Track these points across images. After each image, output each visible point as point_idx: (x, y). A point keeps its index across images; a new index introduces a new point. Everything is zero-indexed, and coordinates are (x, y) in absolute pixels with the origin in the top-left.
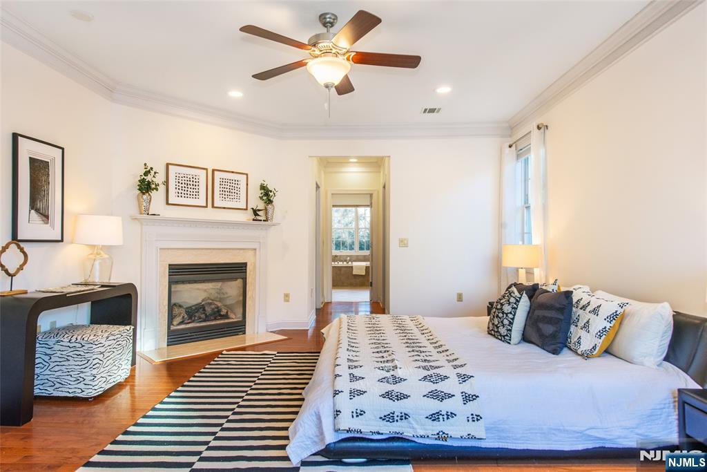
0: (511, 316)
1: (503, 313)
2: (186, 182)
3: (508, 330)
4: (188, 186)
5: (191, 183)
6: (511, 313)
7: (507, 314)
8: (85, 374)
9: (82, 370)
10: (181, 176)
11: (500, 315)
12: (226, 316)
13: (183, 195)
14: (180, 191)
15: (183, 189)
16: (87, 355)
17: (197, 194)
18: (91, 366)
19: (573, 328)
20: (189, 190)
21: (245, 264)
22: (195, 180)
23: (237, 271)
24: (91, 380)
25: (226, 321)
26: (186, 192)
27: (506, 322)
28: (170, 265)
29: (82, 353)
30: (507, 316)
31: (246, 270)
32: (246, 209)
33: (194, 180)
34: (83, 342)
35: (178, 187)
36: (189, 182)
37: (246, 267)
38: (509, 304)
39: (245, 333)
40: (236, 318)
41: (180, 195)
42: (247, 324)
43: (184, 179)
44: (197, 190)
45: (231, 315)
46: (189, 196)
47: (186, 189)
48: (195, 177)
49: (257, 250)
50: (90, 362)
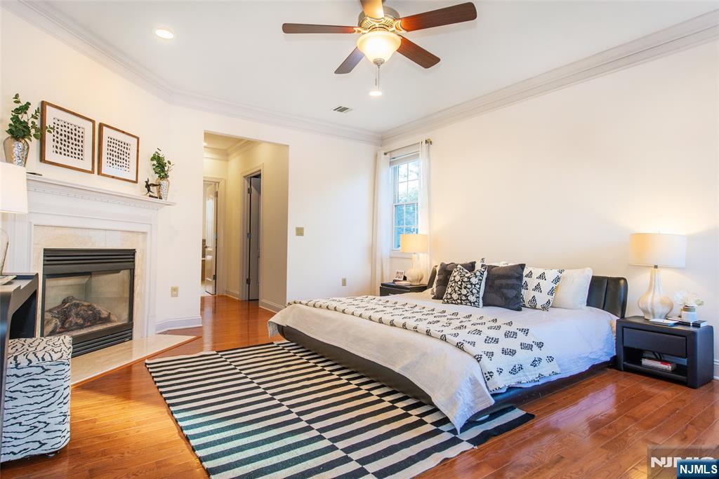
0: (478, 286)
1: (471, 284)
2: (67, 134)
3: (477, 298)
4: (70, 141)
5: (73, 136)
6: (478, 284)
7: (475, 285)
8: (49, 415)
9: (43, 410)
10: (60, 123)
11: (469, 286)
12: (107, 320)
13: (62, 151)
14: (59, 145)
15: (63, 142)
16: (53, 384)
17: (80, 153)
18: (60, 401)
19: (523, 291)
20: (71, 145)
21: (133, 252)
22: (78, 134)
23: (123, 260)
24: (59, 423)
25: (109, 325)
26: (66, 148)
27: (474, 291)
28: (45, 250)
29: (44, 382)
30: (475, 286)
31: (134, 258)
32: (136, 182)
33: (77, 132)
34: (45, 365)
35: (56, 139)
36: (70, 135)
37: (134, 255)
38: (476, 277)
39: (131, 339)
40: (119, 321)
41: (59, 150)
42: (134, 326)
43: (63, 128)
44: (80, 148)
45: (113, 318)
46: (70, 154)
47: (67, 144)
48: (78, 129)
49: (148, 235)
50: (58, 395)
